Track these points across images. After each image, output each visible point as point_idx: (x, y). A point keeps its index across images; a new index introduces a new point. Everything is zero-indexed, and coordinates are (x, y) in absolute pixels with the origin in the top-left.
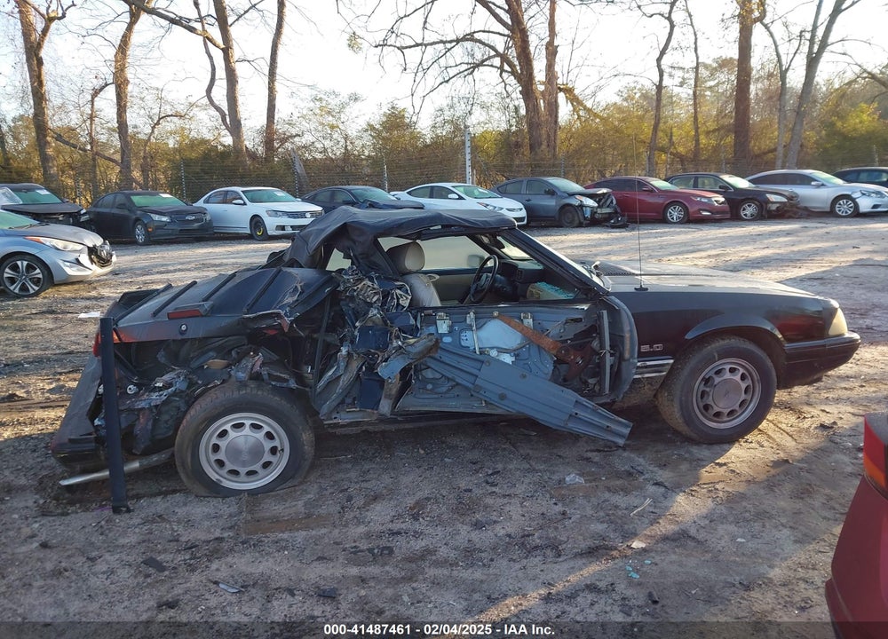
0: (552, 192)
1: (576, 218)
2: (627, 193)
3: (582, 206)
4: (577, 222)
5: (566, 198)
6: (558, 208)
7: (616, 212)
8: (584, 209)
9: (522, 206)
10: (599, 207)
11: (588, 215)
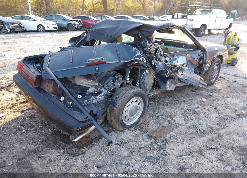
0: (64, 19)
1: (73, 28)
2: (85, 21)
3: (74, 24)
4: (73, 29)
5: (69, 21)
6: (67, 24)
7: (83, 26)
8: (75, 25)
9: (56, 24)
10: (79, 24)
11: (76, 27)
